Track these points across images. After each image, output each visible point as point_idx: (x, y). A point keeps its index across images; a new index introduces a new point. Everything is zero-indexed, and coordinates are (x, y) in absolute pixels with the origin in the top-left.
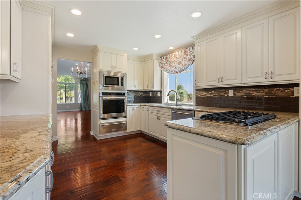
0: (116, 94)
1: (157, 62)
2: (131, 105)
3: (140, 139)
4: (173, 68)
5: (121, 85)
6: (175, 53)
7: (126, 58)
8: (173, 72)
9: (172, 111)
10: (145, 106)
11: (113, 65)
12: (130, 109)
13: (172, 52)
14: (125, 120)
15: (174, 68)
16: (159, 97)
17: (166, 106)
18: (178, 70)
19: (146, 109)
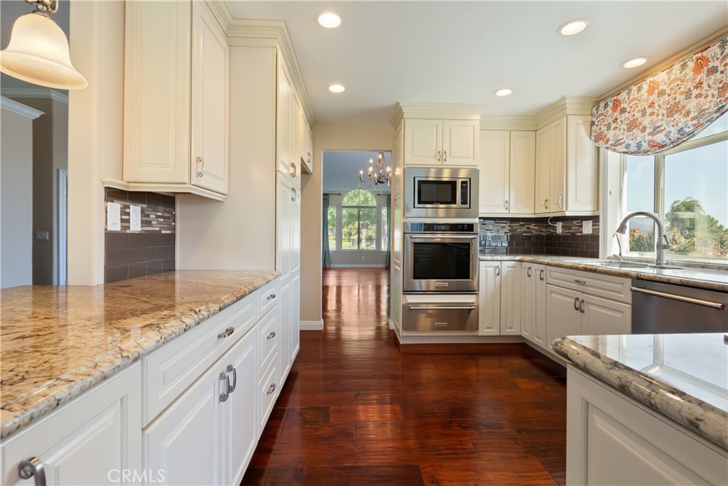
0: (448, 227)
1: (580, 122)
2: (492, 260)
3: (518, 362)
4: (646, 133)
5: (462, 203)
6: (652, 79)
7: (477, 128)
8: (645, 146)
9: (634, 288)
10: (536, 263)
11: (440, 149)
12: (487, 271)
13: (638, 77)
14: (473, 301)
15: (650, 134)
16: (586, 237)
17: (616, 268)
18: (666, 136)
19: (538, 273)
